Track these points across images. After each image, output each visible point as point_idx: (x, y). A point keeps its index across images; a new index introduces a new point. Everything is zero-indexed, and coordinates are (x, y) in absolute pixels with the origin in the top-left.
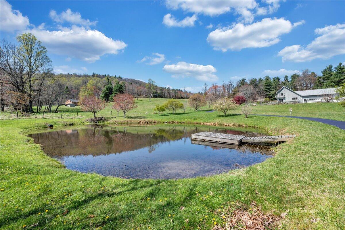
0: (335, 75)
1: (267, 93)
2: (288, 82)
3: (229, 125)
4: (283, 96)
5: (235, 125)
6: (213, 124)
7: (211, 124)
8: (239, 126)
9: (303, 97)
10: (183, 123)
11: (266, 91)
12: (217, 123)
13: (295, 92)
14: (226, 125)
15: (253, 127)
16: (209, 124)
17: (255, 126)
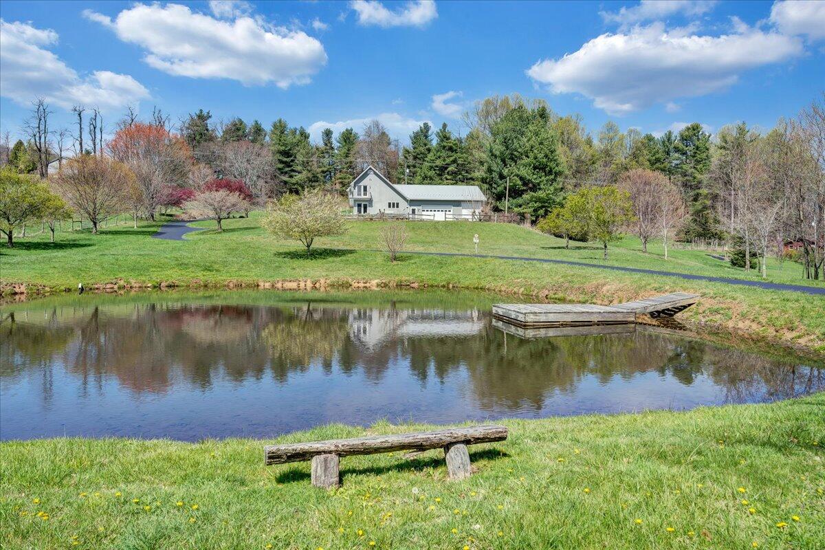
0: (437, 152)
1: (285, 178)
2: (332, 148)
3: (368, 285)
4: (368, 196)
5: (386, 285)
6: (309, 285)
7: (302, 285)
8: (400, 286)
9: (413, 202)
10: (169, 286)
11: (279, 169)
12: (322, 281)
13: (396, 186)
14: (356, 285)
15: (444, 286)
16: (294, 285)
17: (448, 284)
